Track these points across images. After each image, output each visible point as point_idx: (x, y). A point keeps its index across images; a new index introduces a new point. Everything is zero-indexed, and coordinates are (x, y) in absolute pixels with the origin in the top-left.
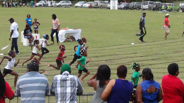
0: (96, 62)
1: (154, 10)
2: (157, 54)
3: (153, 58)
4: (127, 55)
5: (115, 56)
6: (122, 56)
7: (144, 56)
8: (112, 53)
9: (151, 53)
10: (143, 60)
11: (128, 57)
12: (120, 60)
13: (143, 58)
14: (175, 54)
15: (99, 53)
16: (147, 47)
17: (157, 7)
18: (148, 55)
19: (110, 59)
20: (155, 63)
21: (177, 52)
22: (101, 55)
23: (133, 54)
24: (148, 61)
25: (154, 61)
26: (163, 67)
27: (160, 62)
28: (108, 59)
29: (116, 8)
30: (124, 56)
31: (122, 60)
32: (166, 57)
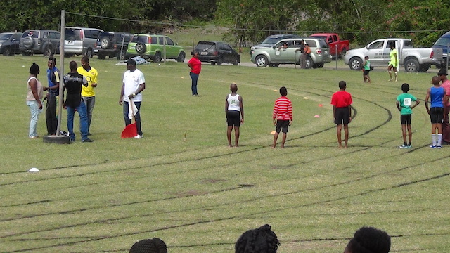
1: (102, 56)
2: (115, 204)
3: (103, 217)
4: (16, 210)
7: (72, 212)
9: (96, 199)
10: (70, 224)
11: (19, 216)
13: (69, 216)
14: (175, 200)
16: (83, 179)
18: (86, 206)
20: (111, 234)
21: (179, 195)
23: (35, 206)
24: (85, 228)
25: (105, 225)
30: (6, 211)
32: (146, 213)
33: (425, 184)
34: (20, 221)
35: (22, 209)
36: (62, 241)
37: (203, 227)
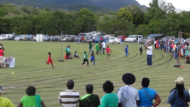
0: (28, 83)
1: (70, 41)
2: (74, 75)
4: (52, 77)
5: (43, 78)
6: (48, 78)
8: (40, 76)
9: (70, 74)
11: (52, 78)
12: (46, 80)
13: (64, 78)
14: (88, 74)
15: (29, 76)
16: (67, 70)
17: (72, 39)
18: (68, 76)
19: (39, 80)
21: (89, 73)
22: (32, 77)
23: (56, 76)
26: (80, 85)
27: (77, 81)
28: (37, 80)
29: (41, 40)
30: (49, 77)
31: (48, 80)
32: (82, 77)
33: (146, 70)
34: (53, 80)
35: (53, 77)
36: (63, 84)
37: (95, 80)
